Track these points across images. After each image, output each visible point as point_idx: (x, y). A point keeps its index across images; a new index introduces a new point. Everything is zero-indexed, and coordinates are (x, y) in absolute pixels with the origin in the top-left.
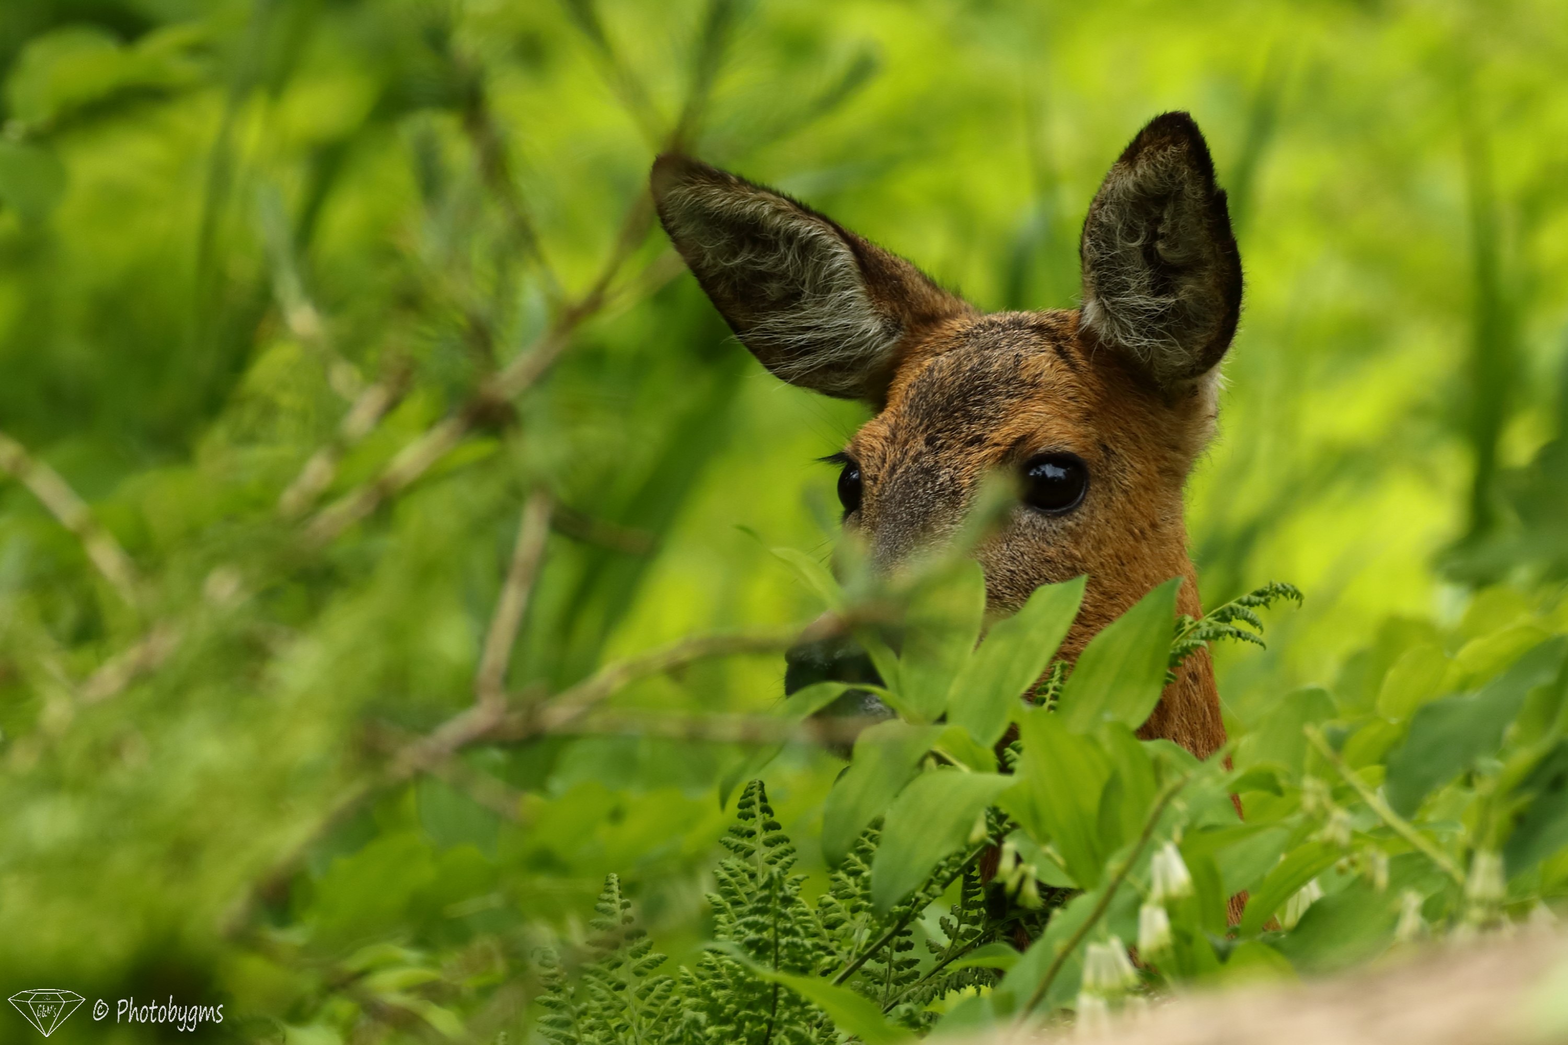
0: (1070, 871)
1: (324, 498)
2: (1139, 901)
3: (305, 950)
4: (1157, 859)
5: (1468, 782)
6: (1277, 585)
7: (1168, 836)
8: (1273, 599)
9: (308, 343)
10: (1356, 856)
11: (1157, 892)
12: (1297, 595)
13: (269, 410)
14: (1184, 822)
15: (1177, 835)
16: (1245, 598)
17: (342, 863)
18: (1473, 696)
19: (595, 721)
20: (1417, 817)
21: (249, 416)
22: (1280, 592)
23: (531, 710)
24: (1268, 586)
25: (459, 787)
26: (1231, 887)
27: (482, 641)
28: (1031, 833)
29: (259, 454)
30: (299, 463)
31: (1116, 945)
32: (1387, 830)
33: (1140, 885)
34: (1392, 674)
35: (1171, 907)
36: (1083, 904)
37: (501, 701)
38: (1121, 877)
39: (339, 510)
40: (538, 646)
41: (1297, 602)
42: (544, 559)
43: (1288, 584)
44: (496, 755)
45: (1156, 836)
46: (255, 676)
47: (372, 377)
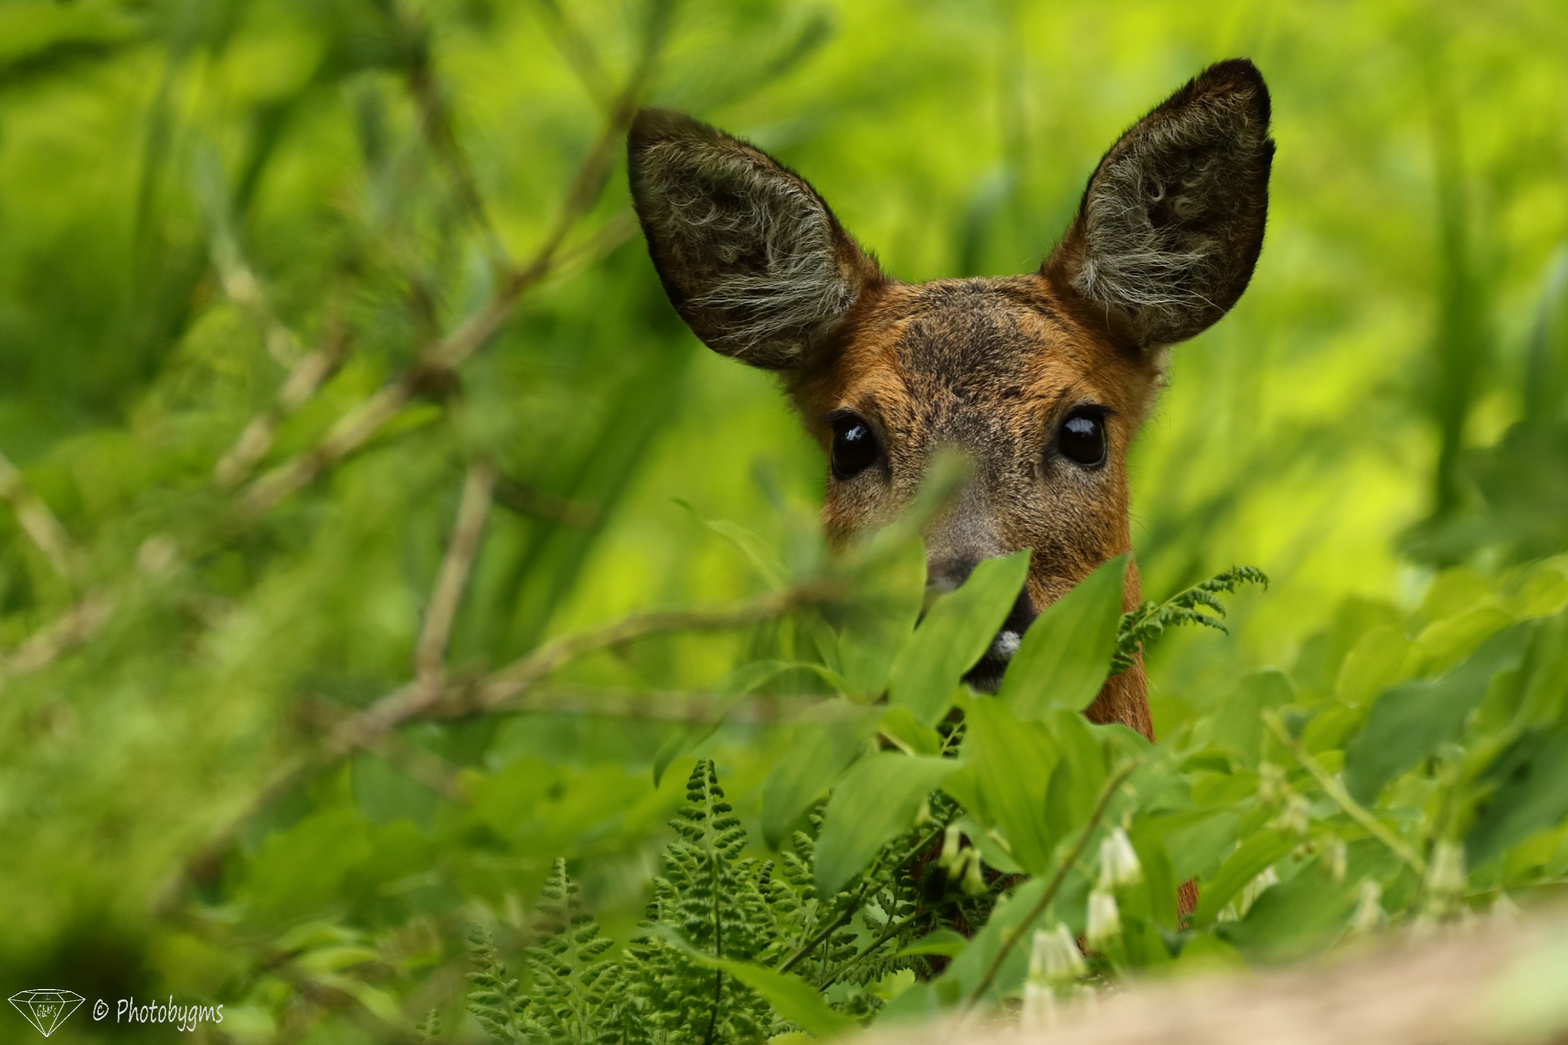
0: (1016, 856)
1: (262, 465)
2: (1087, 888)
3: (238, 930)
4: (1107, 846)
5: (1430, 771)
6: (1240, 569)
7: (1118, 822)
8: (1236, 583)
9: (245, 308)
10: (1314, 844)
11: (1106, 879)
12: (1263, 578)
13: (206, 376)
14: (1134, 808)
15: (1127, 821)
16: (1208, 583)
17: (275, 839)
18: (1434, 682)
19: (537, 698)
20: (1377, 806)
21: (184, 381)
22: (1244, 576)
23: (471, 686)
24: (1232, 570)
25: (397, 763)
26: (1181, 874)
27: (422, 615)
28: (977, 817)
29: (192, 421)
30: (236, 429)
31: (1063, 933)
32: (1344, 818)
33: (1088, 872)
34: (1351, 658)
35: (1120, 895)
36: (1030, 890)
37: (441, 676)
38: (1069, 863)
39: (275, 478)
40: (480, 619)
41: (1262, 585)
42: (485, 531)
43: (1252, 567)
44: (434, 731)
45: (1106, 821)
46: (189, 648)
47: (312, 342)
